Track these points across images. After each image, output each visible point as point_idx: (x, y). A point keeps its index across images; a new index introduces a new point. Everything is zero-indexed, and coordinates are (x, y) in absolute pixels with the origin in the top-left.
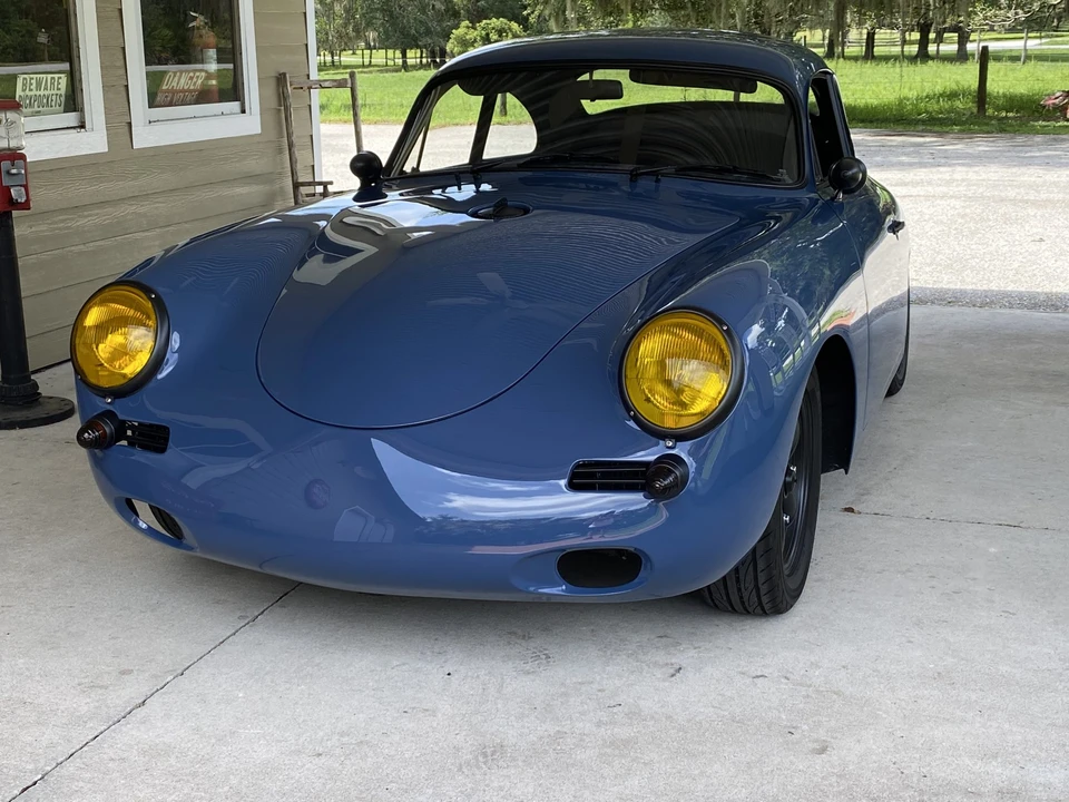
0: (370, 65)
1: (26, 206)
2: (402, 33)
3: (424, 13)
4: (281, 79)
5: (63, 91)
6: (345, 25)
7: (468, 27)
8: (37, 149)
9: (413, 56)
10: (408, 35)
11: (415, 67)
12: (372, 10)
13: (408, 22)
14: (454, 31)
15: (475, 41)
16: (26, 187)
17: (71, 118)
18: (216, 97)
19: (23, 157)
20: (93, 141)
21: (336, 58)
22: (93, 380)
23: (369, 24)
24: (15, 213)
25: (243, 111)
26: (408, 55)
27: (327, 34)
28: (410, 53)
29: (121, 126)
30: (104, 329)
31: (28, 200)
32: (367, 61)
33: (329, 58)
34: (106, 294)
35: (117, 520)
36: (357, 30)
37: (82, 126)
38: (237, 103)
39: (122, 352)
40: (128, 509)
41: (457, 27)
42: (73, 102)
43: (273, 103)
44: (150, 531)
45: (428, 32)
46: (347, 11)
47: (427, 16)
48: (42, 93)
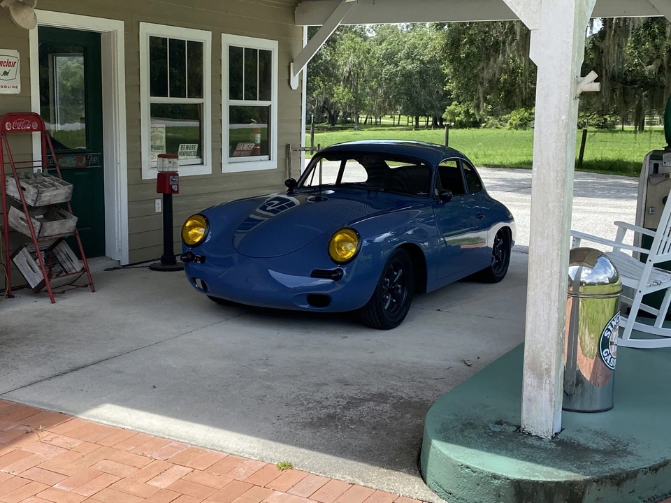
0: (398, 125)
1: (177, 192)
2: (416, 107)
3: (431, 96)
4: (288, 147)
5: (196, 150)
6: (384, 102)
7: (456, 105)
8: (183, 172)
9: (422, 121)
10: (420, 108)
11: (423, 127)
12: (399, 94)
13: (421, 102)
14: (448, 107)
15: (460, 113)
16: (178, 185)
17: (199, 161)
18: (259, 152)
19: (178, 175)
20: (207, 170)
21: (378, 120)
22: (186, 242)
23: (397, 102)
24: (173, 195)
25: (270, 159)
26: (420, 120)
27: (372, 106)
28: (421, 119)
29: (217, 164)
30: (191, 227)
31: (178, 190)
32: (396, 122)
33: (374, 120)
34: (193, 217)
35: (190, 284)
36: (390, 104)
37: (202, 164)
38: (267, 156)
39: (196, 235)
40: (193, 281)
41: (450, 105)
42: (200, 154)
43: (283, 156)
44: (199, 288)
45: (432, 107)
46: (385, 93)
47: (433, 98)
48: (188, 151)
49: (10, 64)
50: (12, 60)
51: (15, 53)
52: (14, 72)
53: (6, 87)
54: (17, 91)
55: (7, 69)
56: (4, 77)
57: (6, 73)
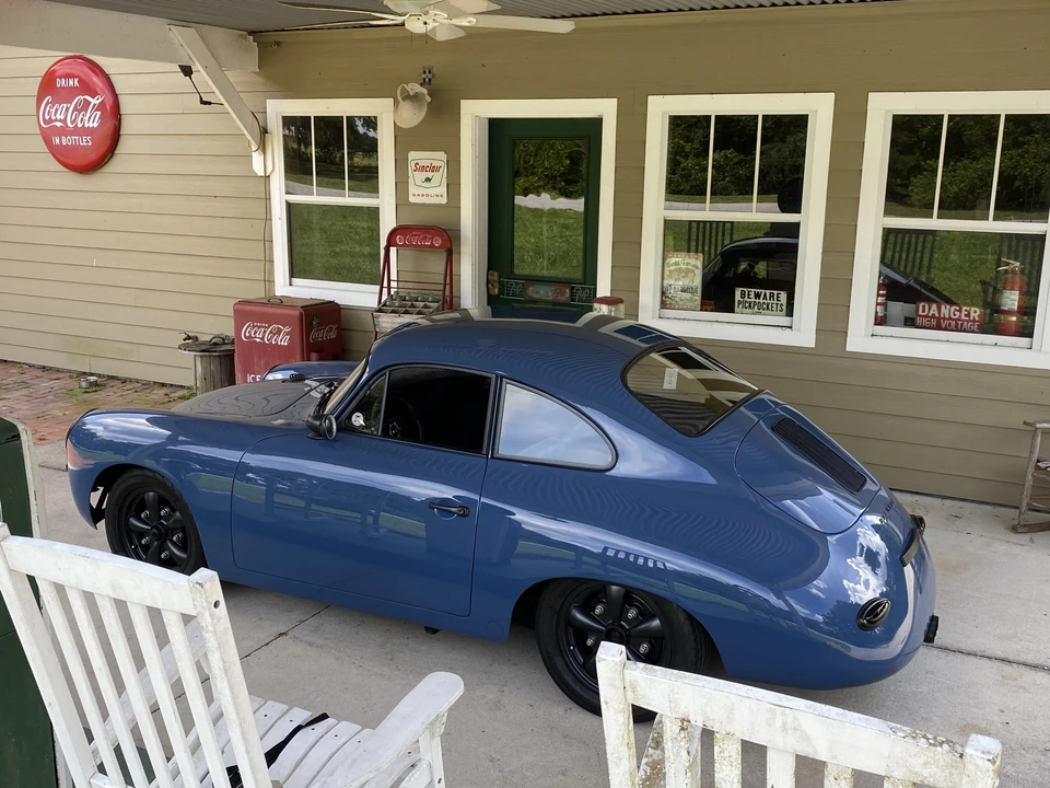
5: (784, 302)
25: (1031, 347)
37: (790, 326)
38: (1027, 340)
48: (761, 301)
49: (434, 169)
50: (435, 164)
51: (442, 156)
52: (440, 178)
53: (427, 195)
54: (444, 201)
55: (429, 175)
56: (427, 184)
57: (428, 180)
